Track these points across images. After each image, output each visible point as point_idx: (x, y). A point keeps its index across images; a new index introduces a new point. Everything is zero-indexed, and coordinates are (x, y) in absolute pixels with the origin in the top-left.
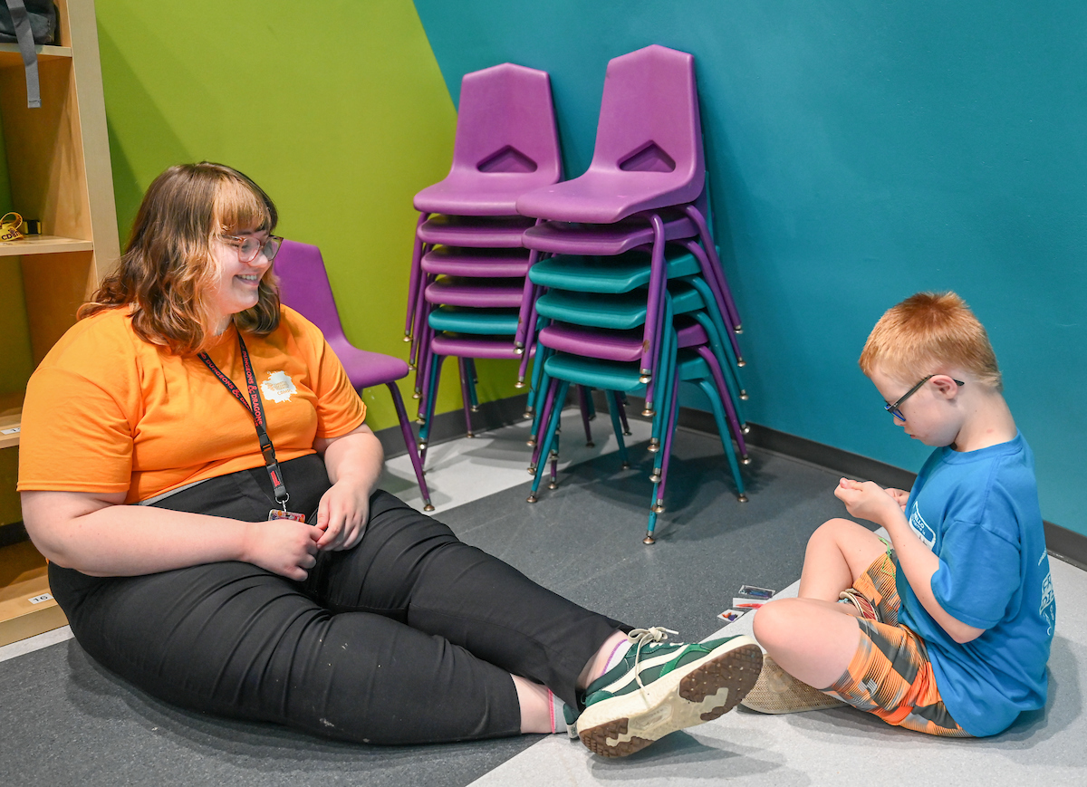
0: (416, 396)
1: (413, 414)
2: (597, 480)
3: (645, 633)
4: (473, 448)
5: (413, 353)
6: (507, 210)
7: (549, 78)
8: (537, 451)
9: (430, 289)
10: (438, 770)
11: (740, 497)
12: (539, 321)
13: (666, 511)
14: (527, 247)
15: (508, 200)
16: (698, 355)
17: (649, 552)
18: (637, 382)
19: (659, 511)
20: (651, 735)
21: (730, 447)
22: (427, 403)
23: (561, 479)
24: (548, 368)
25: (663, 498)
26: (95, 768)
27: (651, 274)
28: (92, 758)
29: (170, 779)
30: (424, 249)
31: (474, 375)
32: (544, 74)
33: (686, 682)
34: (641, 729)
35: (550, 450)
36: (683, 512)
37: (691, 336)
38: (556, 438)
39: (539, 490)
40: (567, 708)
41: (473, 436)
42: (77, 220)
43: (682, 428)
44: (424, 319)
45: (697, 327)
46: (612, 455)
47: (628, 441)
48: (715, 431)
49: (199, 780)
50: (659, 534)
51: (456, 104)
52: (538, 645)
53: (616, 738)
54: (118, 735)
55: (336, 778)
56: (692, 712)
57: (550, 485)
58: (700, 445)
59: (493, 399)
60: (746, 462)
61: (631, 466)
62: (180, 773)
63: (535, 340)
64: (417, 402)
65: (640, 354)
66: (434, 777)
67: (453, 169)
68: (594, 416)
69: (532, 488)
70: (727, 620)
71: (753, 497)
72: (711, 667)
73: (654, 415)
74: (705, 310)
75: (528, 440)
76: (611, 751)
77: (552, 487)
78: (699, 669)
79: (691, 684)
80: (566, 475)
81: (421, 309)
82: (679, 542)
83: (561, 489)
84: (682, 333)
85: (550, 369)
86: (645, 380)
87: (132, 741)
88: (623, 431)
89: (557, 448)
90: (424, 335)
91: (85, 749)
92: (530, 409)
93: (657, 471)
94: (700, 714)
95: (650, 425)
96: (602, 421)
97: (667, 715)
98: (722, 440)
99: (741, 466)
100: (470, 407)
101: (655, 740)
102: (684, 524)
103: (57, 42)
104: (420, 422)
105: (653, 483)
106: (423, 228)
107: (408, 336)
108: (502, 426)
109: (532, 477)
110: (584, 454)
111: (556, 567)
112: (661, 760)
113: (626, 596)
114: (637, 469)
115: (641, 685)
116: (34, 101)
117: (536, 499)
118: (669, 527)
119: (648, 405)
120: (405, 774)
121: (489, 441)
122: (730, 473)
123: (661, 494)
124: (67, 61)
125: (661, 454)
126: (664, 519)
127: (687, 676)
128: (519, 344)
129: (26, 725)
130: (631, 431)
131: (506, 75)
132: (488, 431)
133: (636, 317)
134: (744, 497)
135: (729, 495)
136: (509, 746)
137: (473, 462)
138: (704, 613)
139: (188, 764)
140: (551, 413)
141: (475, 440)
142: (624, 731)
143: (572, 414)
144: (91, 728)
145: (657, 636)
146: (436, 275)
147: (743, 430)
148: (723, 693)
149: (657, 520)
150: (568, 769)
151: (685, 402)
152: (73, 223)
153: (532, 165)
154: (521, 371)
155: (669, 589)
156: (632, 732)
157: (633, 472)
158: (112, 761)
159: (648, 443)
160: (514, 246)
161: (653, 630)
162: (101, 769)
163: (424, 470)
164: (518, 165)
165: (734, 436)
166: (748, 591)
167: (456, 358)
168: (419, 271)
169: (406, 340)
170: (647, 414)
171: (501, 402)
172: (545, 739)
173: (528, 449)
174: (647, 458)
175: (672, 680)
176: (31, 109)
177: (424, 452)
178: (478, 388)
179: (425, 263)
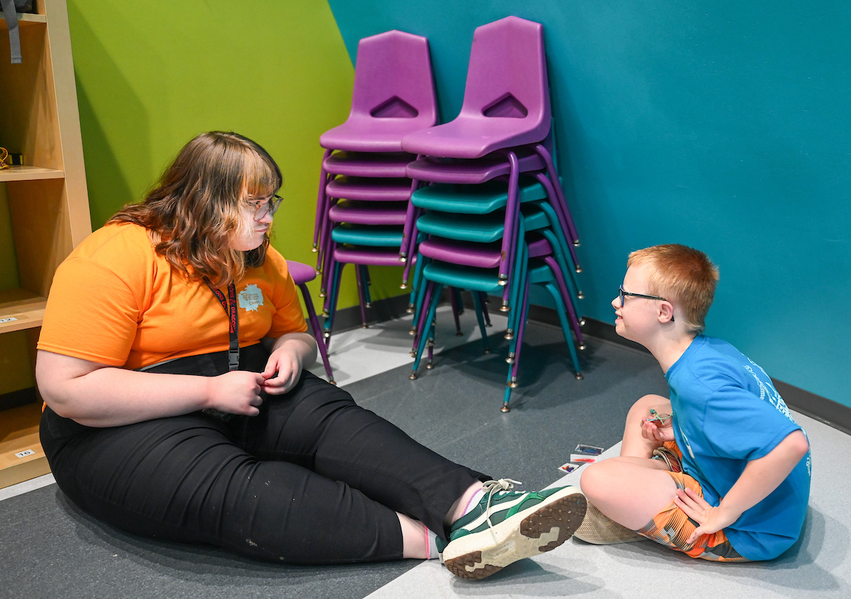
0: (322, 295)
1: (319, 309)
2: (464, 362)
3: (496, 484)
4: (367, 336)
5: (319, 260)
6: (394, 148)
7: (428, 42)
8: (417, 339)
9: (333, 211)
10: (338, 587)
11: (576, 376)
12: (419, 236)
13: (518, 387)
14: (410, 177)
15: (395, 139)
16: (544, 263)
17: (505, 418)
18: (496, 285)
19: (513, 386)
20: (501, 563)
21: (570, 337)
22: (331, 301)
23: (435, 361)
24: (425, 272)
25: (516, 376)
26: (69, 586)
27: (507, 200)
28: (66, 578)
29: (127, 594)
30: (328, 178)
31: (368, 279)
32: (424, 39)
33: (525, 523)
34: (492, 559)
35: (427, 338)
36: (533, 387)
37: (539, 248)
38: (432, 329)
39: (418, 369)
40: (438, 540)
41: (367, 327)
42: (51, 153)
43: (531, 321)
44: (328, 234)
45: (544, 241)
46: (476, 342)
47: (489, 331)
48: (558, 323)
49: (150, 596)
50: (513, 404)
51: (354, 62)
52: (415, 490)
53: (473, 566)
54: (86, 560)
55: (258, 593)
56: (531, 545)
57: (427, 365)
58: (545, 334)
59: (383, 297)
60: (582, 348)
61: (491, 352)
62: (135, 590)
63: (416, 251)
64: (323, 300)
65: (499, 262)
66: (335, 593)
67: (351, 115)
68: (462, 312)
69: (414, 368)
70: (566, 471)
71: (587, 376)
72: (544, 511)
73: (510, 310)
74: (551, 228)
75: (410, 330)
76: (470, 575)
77: (429, 367)
78: (535, 513)
79: (529, 525)
80: (441, 358)
81: (326, 226)
82: (529, 410)
83: (436, 369)
84: (532, 246)
85: (429, 274)
86: (503, 283)
87: (97, 564)
88: (485, 323)
89: (433, 337)
90: (328, 247)
91: (60, 571)
92: (412, 305)
93: (511, 355)
94: (538, 547)
95: (506, 319)
96: (469, 315)
97: (512, 548)
98: (563, 330)
99: (578, 351)
100: (365, 304)
101: (504, 566)
102: (532, 396)
103: (34, 10)
104: (325, 315)
105: (508, 364)
106: (328, 162)
107: (315, 247)
108: (390, 319)
109: (414, 360)
110: (455, 342)
111: (431, 430)
112: (513, 580)
113: (487, 452)
114: (495, 353)
115: (491, 526)
116: (16, 58)
117: (417, 377)
118: (521, 399)
119: (505, 303)
120: (313, 590)
121: (379, 331)
122: (569, 356)
123: (515, 373)
124: (42, 26)
125: (514, 341)
126: (518, 393)
127: (526, 519)
128: (403, 254)
129: (13, 552)
130: (491, 323)
131: (394, 40)
132: (379, 322)
133: (496, 233)
134: (580, 376)
135: (568, 374)
136: (394, 570)
137: (367, 347)
138: (548, 466)
139: (141, 583)
140: (429, 309)
141: (368, 330)
142: (479, 560)
143: (445, 310)
144: (65, 555)
145: (505, 486)
146: (337, 199)
147: (580, 323)
148: (555, 531)
149: (512, 393)
150: (440, 587)
151: (534, 300)
152: (48, 156)
153: (414, 112)
154: (405, 275)
155: (520, 447)
156: (485, 561)
157: (493, 356)
158: (82, 580)
159: (505, 333)
160: (399, 176)
161: (501, 482)
162: (73, 586)
163: (328, 353)
164: (403, 112)
165: (572, 327)
166: (582, 449)
167: (353, 265)
168: (324, 196)
169: (314, 250)
170: (504, 309)
171: (389, 300)
172: (422, 564)
173: (410, 337)
174: (504, 345)
175: (515, 521)
176: (14, 64)
177: (328, 339)
178: (371, 290)
179: (329, 190)
